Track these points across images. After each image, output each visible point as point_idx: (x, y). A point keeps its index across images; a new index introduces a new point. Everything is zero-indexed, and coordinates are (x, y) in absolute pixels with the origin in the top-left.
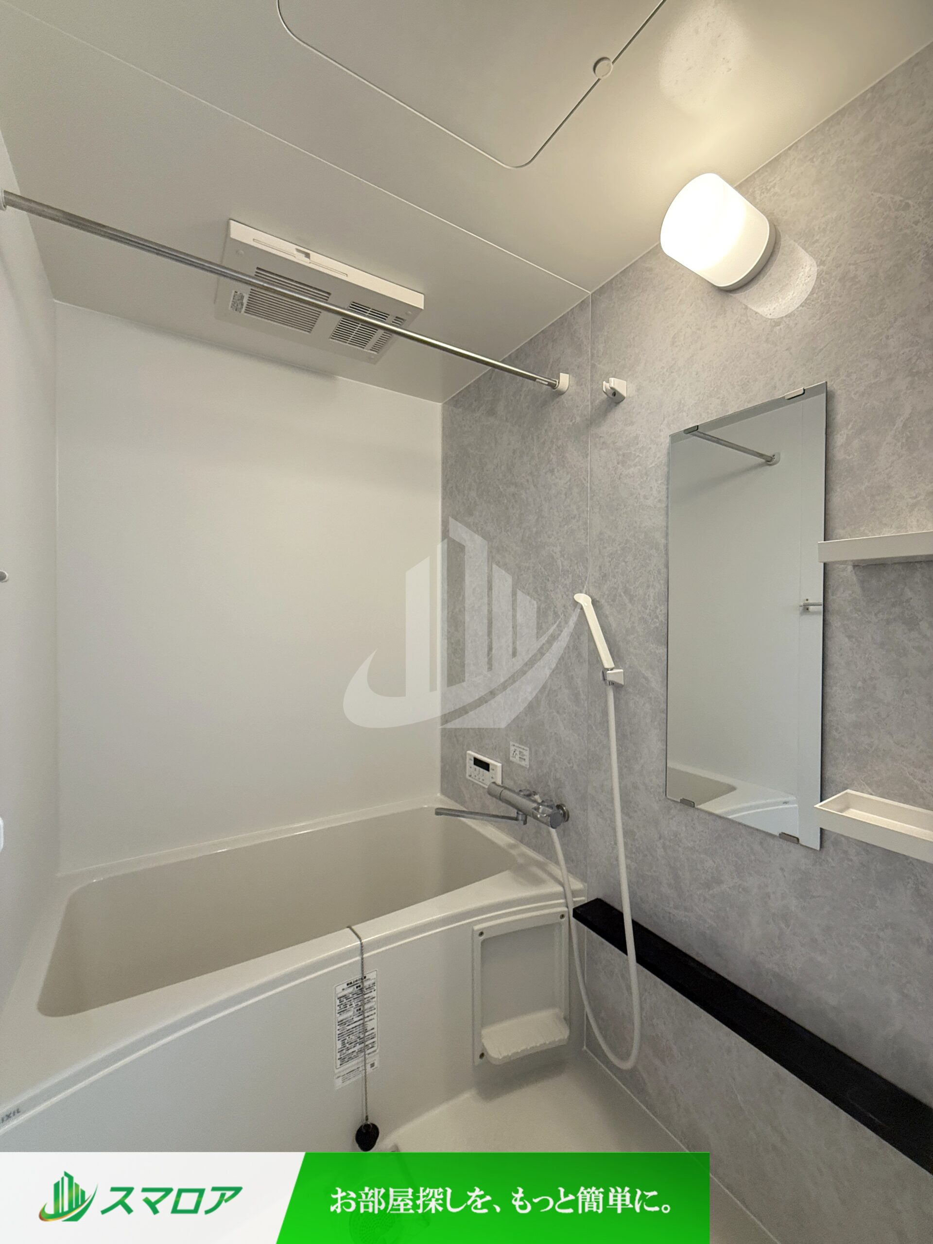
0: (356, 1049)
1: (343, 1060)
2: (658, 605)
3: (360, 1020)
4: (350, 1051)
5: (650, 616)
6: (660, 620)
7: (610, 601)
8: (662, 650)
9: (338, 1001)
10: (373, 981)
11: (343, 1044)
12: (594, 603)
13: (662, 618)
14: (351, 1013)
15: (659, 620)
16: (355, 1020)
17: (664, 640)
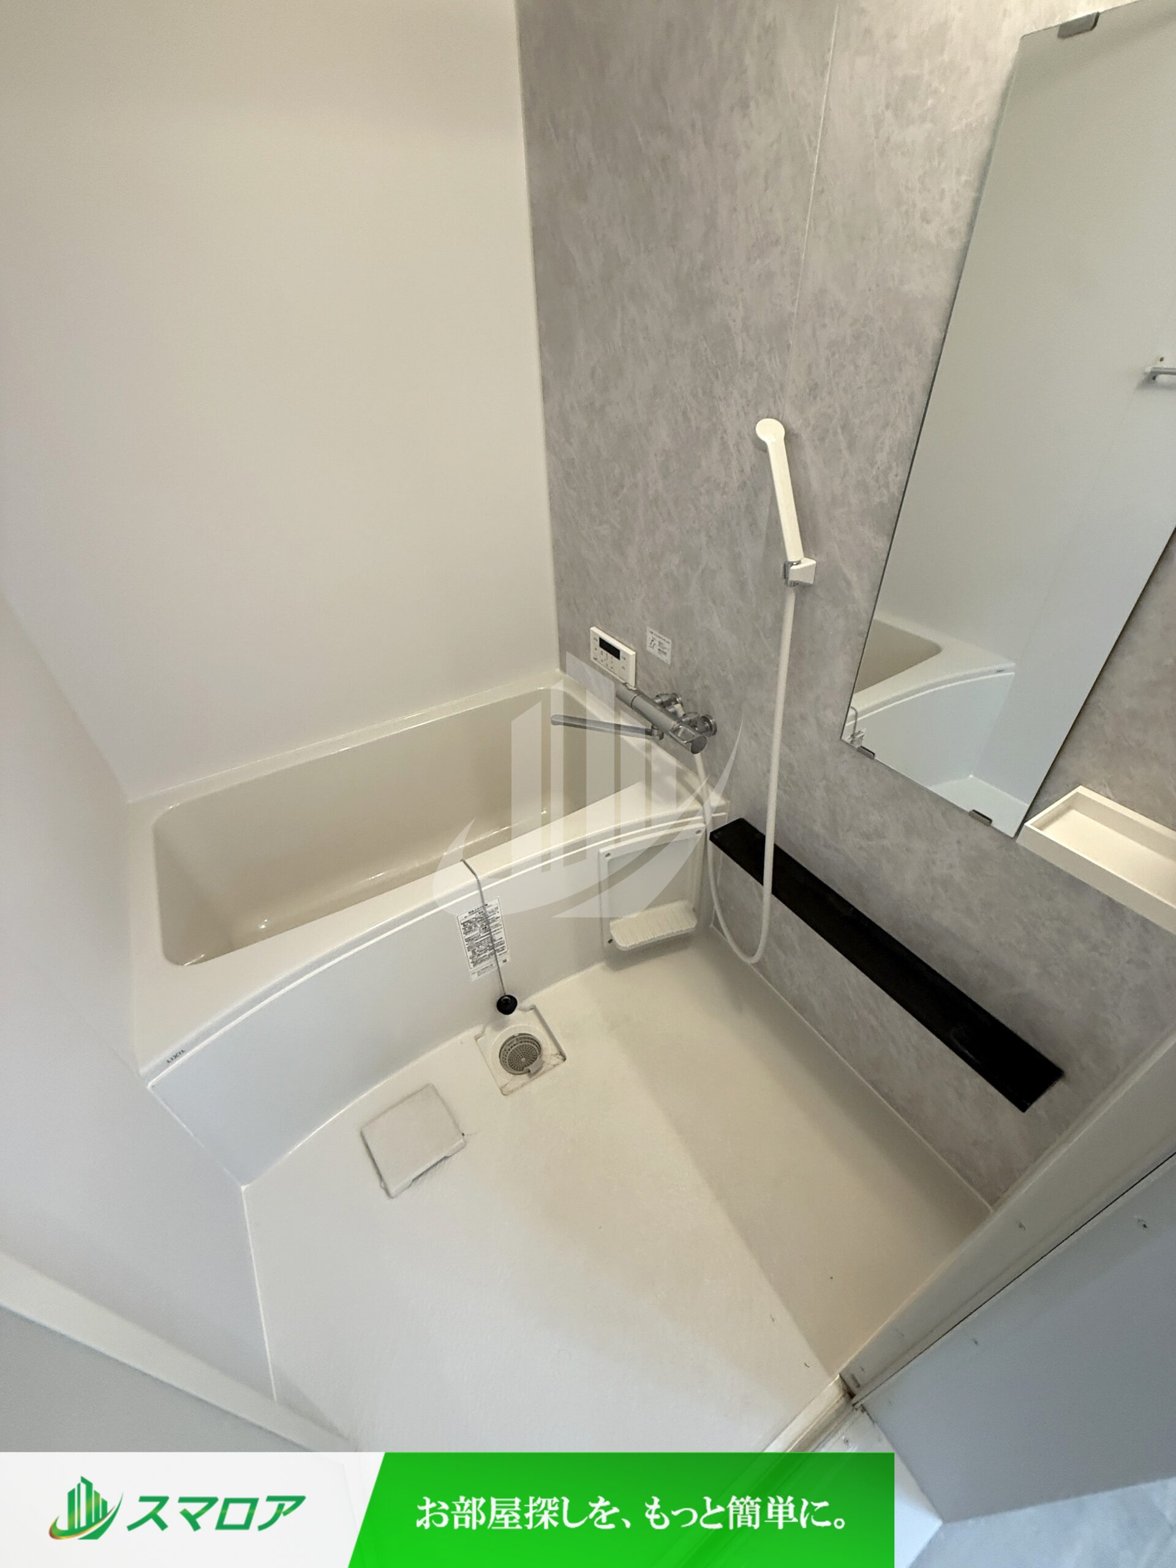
0: (487, 953)
1: (475, 963)
2: (894, 464)
3: (487, 935)
4: (482, 956)
5: (877, 481)
6: (891, 491)
7: (816, 438)
8: (881, 544)
9: (462, 927)
10: (496, 906)
11: (474, 952)
12: (790, 438)
13: (895, 490)
14: (478, 932)
15: (889, 492)
16: (482, 935)
17: (889, 527)
